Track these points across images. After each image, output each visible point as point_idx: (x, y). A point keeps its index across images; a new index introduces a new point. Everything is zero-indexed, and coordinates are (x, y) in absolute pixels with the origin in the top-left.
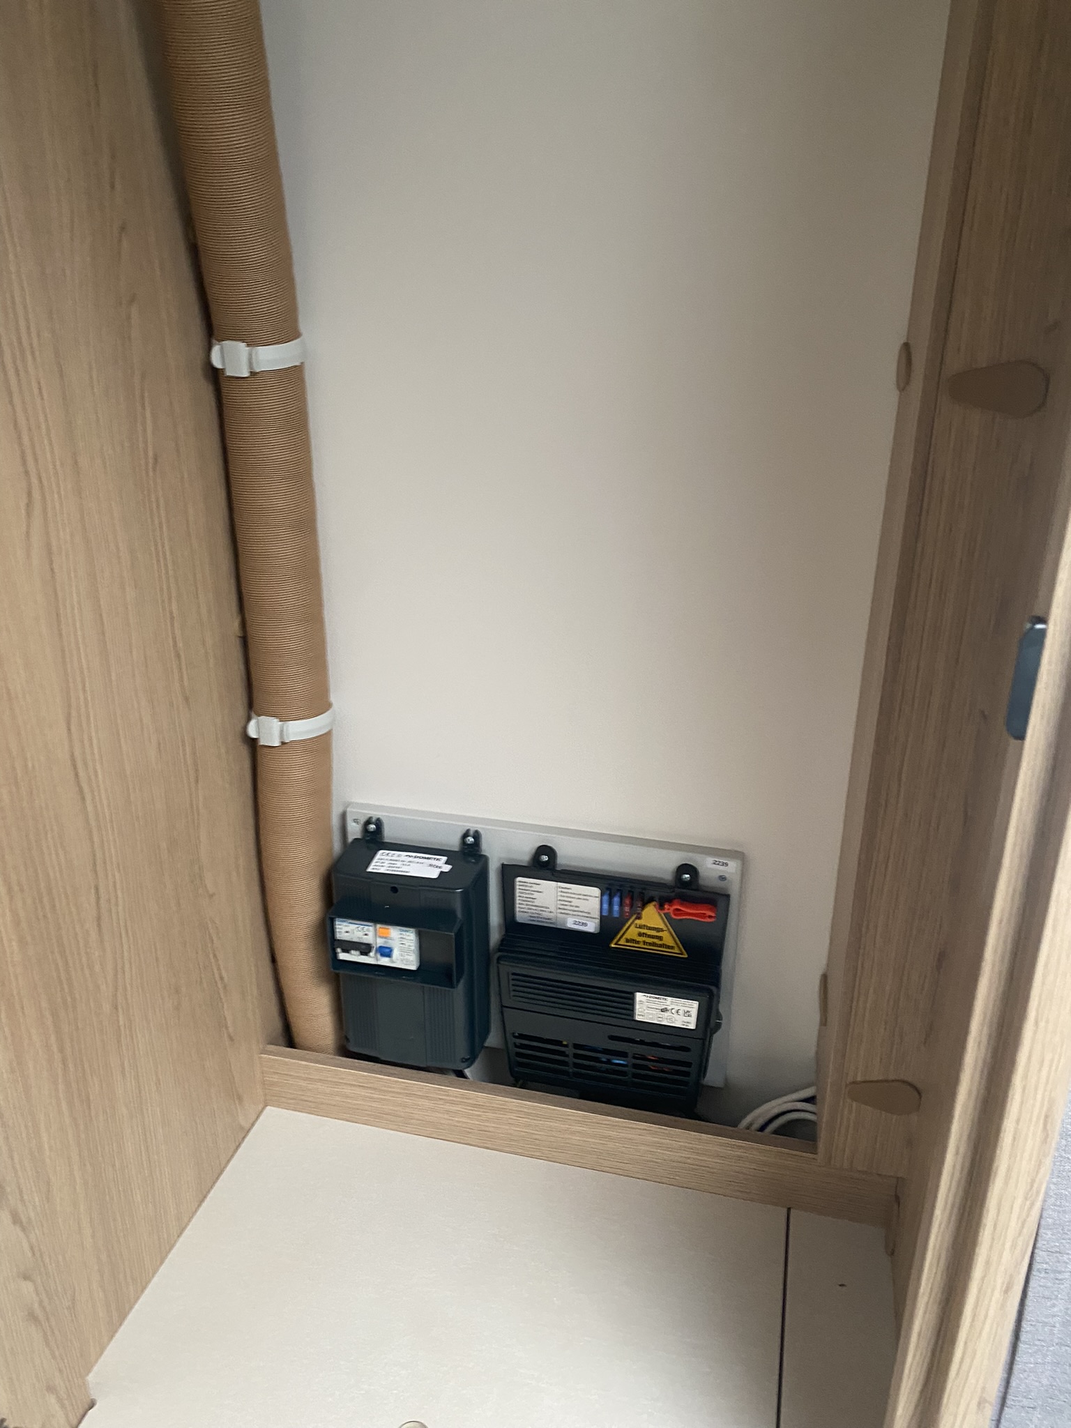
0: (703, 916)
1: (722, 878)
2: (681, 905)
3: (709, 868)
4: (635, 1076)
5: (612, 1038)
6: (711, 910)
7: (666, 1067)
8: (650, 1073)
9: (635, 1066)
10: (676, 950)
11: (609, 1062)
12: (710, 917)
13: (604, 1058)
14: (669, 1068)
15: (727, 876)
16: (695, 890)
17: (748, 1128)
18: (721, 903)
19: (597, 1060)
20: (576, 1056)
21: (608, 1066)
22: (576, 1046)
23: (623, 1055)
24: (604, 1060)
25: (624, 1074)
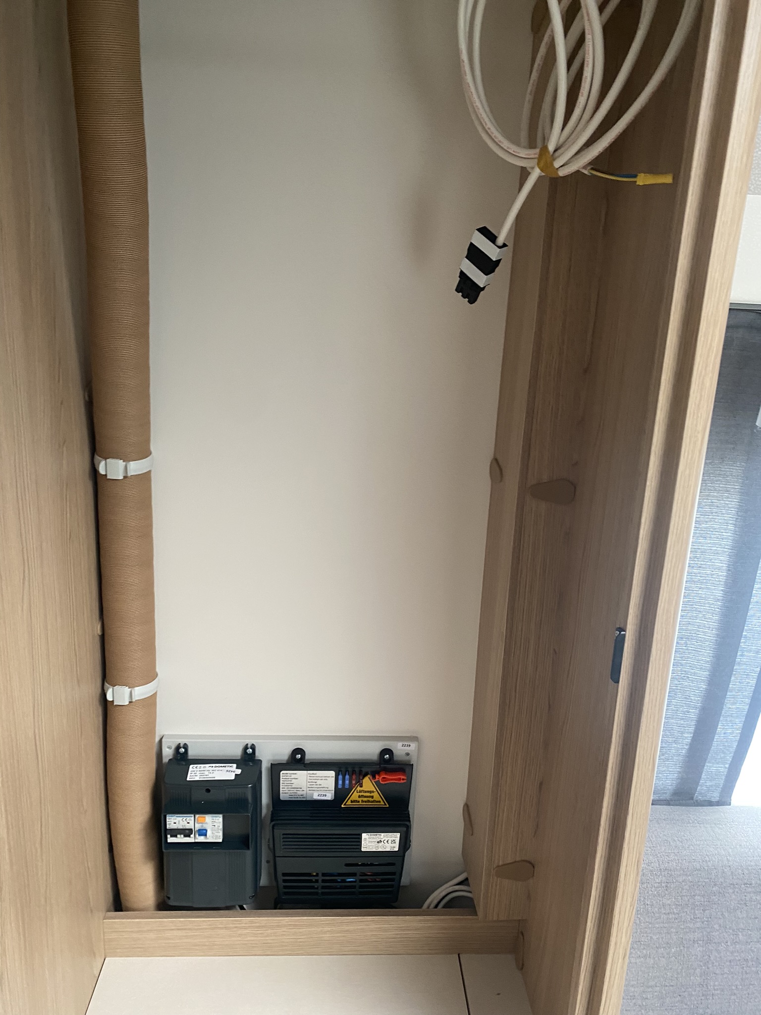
0: (400, 779)
1: (408, 754)
2: (386, 774)
3: (400, 749)
4: (361, 887)
5: (347, 865)
6: (403, 775)
7: (378, 878)
8: (369, 884)
9: (361, 881)
10: (382, 803)
11: (344, 881)
12: (403, 779)
13: (339, 879)
14: (379, 879)
15: (409, 752)
16: (393, 764)
17: (428, 907)
18: (408, 770)
19: (335, 881)
20: (323, 881)
21: (343, 884)
22: (324, 875)
23: (353, 875)
24: (339, 880)
25: (354, 887)
